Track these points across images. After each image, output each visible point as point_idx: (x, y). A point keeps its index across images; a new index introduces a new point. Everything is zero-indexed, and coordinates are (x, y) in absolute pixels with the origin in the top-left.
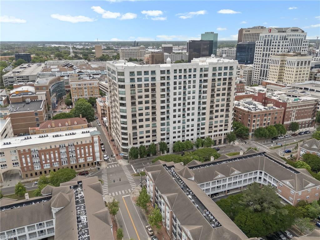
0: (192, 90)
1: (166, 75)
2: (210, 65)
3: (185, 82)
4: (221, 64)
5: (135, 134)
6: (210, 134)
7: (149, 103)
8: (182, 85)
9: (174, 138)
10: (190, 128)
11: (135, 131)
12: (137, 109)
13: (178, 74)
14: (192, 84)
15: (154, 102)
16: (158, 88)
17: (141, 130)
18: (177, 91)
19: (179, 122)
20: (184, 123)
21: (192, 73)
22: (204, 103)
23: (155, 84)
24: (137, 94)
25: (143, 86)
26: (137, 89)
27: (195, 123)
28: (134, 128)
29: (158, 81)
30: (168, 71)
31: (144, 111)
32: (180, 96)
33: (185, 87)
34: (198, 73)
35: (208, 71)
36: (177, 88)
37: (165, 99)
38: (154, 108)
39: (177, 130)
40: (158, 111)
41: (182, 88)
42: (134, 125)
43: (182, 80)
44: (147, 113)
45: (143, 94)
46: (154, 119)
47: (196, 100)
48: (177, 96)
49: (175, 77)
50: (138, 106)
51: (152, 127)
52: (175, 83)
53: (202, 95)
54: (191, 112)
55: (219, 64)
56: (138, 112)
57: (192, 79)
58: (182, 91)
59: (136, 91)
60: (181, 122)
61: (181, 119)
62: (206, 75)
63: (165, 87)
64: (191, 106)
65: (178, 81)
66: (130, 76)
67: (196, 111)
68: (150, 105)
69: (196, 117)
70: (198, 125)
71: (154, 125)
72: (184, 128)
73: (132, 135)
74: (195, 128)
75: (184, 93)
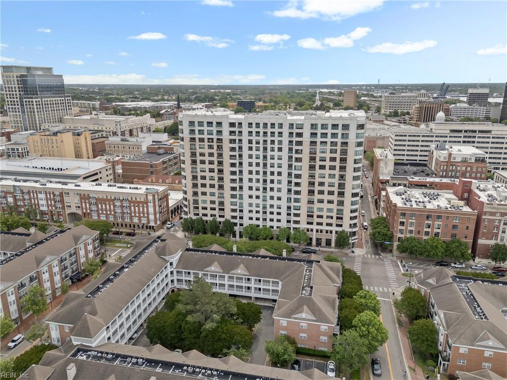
0: (276, 153)
1: (236, 129)
2: (306, 121)
3: (265, 141)
4: (326, 119)
5: (196, 202)
6: (310, 227)
7: (214, 164)
8: (261, 146)
9: (250, 219)
10: (275, 210)
11: (196, 198)
12: (198, 170)
13: (254, 130)
14: (276, 146)
15: (220, 163)
16: (226, 146)
17: (204, 198)
18: (254, 153)
19: (258, 197)
20: (264, 200)
21: (276, 130)
22: (298, 176)
23: (222, 140)
24: (198, 151)
25: (206, 140)
26: (197, 143)
27: (284, 203)
28: (195, 194)
29: (226, 136)
30: (240, 124)
31: (208, 174)
32: (258, 161)
33: (265, 149)
34: (286, 131)
35: (303, 128)
36: (254, 149)
37: (237, 161)
38: (221, 171)
39: (254, 209)
40: (227, 177)
41: (261, 149)
42: (195, 190)
43: (261, 139)
44: (212, 177)
45: (206, 151)
46: (221, 187)
47: (285, 170)
48: (254, 161)
49: (250, 133)
50: (199, 166)
51: (218, 197)
52: (250, 142)
53: (294, 164)
54: (275, 186)
55: (321, 119)
56: (199, 174)
57: (276, 138)
58: (261, 153)
59: (197, 147)
60: (261, 198)
61: (260, 193)
62: (300, 135)
63: (236, 146)
64: (276, 178)
65: (254, 138)
66: (189, 126)
67: (284, 186)
68: (215, 167)
69: (284, 195)
70: (289, 208)
71: (221, 196)
72: (264, 207)
73: (192, 202)
74: (284, 211)
75: (265, 157)
